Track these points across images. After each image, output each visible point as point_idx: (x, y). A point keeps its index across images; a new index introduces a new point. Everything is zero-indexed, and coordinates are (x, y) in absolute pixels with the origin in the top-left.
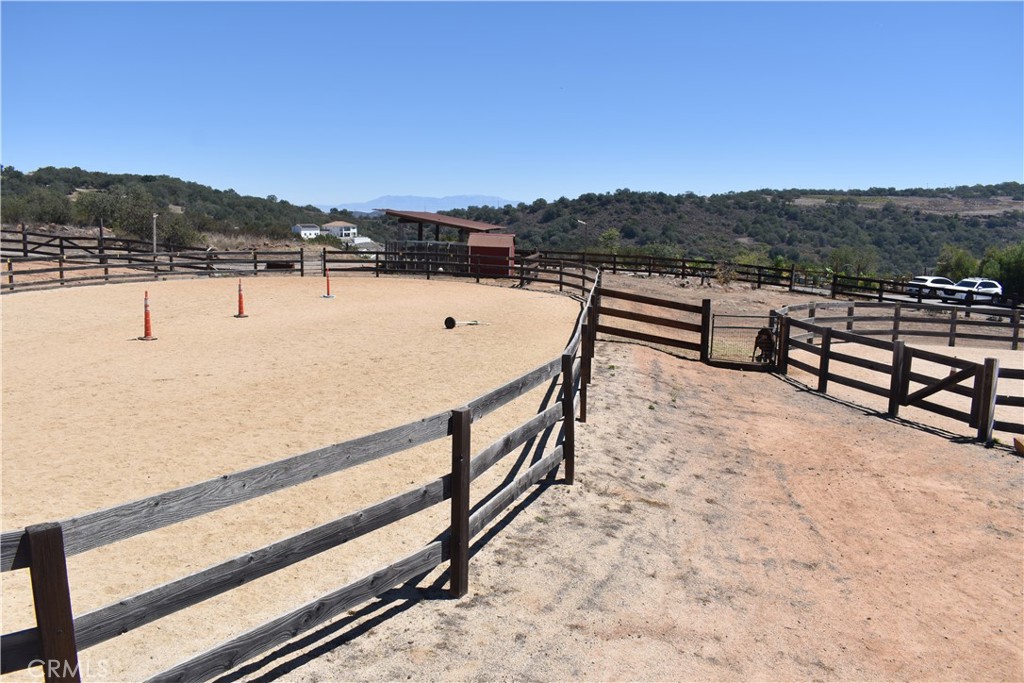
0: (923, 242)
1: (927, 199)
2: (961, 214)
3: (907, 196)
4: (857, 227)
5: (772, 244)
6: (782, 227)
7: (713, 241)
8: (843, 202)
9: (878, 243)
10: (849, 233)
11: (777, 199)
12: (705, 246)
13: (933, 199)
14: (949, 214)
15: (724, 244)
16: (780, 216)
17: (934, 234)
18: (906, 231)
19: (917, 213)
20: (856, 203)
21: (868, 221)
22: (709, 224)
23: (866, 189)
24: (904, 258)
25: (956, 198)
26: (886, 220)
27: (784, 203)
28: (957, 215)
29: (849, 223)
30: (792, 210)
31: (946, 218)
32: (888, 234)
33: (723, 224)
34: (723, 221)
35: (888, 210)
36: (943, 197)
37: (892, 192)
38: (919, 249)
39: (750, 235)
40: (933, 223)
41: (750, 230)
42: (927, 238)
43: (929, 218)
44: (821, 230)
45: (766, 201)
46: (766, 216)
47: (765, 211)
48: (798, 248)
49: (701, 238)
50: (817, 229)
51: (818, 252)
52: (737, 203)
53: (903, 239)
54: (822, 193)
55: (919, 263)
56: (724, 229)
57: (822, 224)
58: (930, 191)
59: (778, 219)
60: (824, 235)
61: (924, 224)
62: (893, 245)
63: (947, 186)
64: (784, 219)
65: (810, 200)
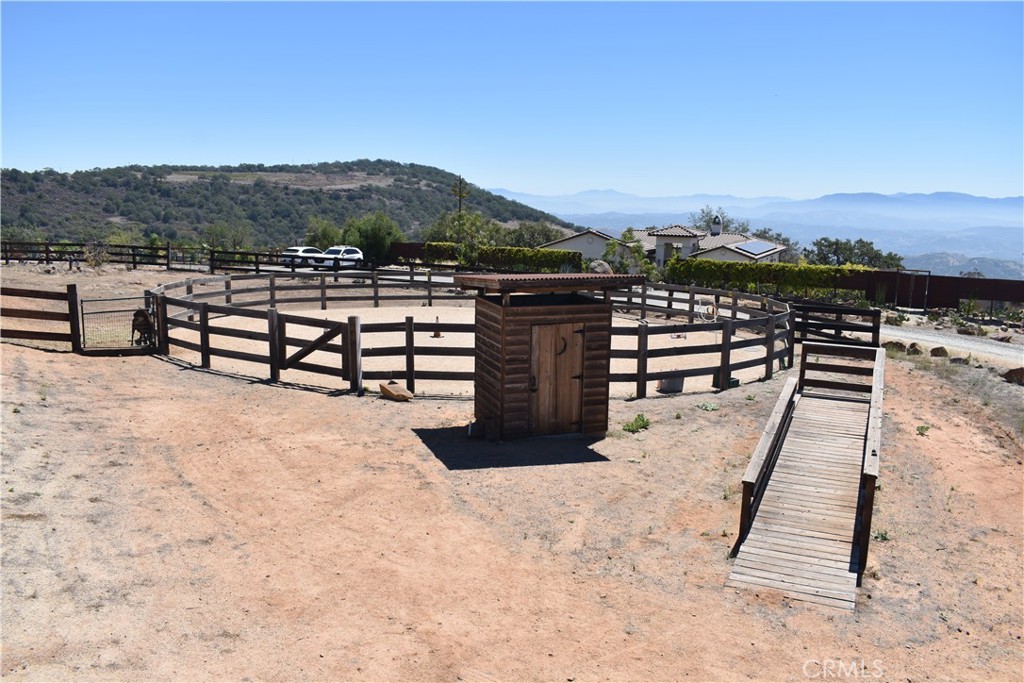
0: (294, 215)
1: (294, 175)
2: (325, 188)
3: (276, 172)
4: (232, 202)
5: (148, 223)
6: (155, 204)
7: (81, 221)
8: (215, 178)
9: (253, 218)
10: (224, 209)
11: (148, 176)
12: (73, 228)
13: (297, 175)
14: (314, 188)
15: (95, 224)
16: (152, 193)
17: (303, 207)
18: (277, 205)
19: (286, 188)
20: (228, 179)
21: (242, 197)
22: (75, 204)
23: (237, 166)
24: (278, 231)
25: (318, 174)
26: (258, 195)
27: (155, 181)
28: (321, 190)
29: (222, 198)
30: (164, 186)
31: (312, 192)
32: (261, 208)
33: (92, 204)
34: (90, 200)
35: (259, 185)
36: (308, 173)
37: (261, 168)
38: (291, 222)
39: (122, 214)
40: (301, 198)
41: (122, 208)
42: (297, 211)
43: (297, 192)
44: (196, 206)
45: (136, 178)
46: (137, 193)
47: (136, 189)
48: (174, 226)
49: (67, 219)
50: (192, 205)
51: (195, 229)
52: (105, 180)
53: (276, 213)
54: (194, 169)
55: (292, 235)
56: (92, 208)
57: (197, 200)
58: (296, 167)
59: (152, 197)
60: (199, 212)
61: (293, 199)
62: (266, 218)
63: (310, 163)
64: (157, 197)
65: (182, 176)
